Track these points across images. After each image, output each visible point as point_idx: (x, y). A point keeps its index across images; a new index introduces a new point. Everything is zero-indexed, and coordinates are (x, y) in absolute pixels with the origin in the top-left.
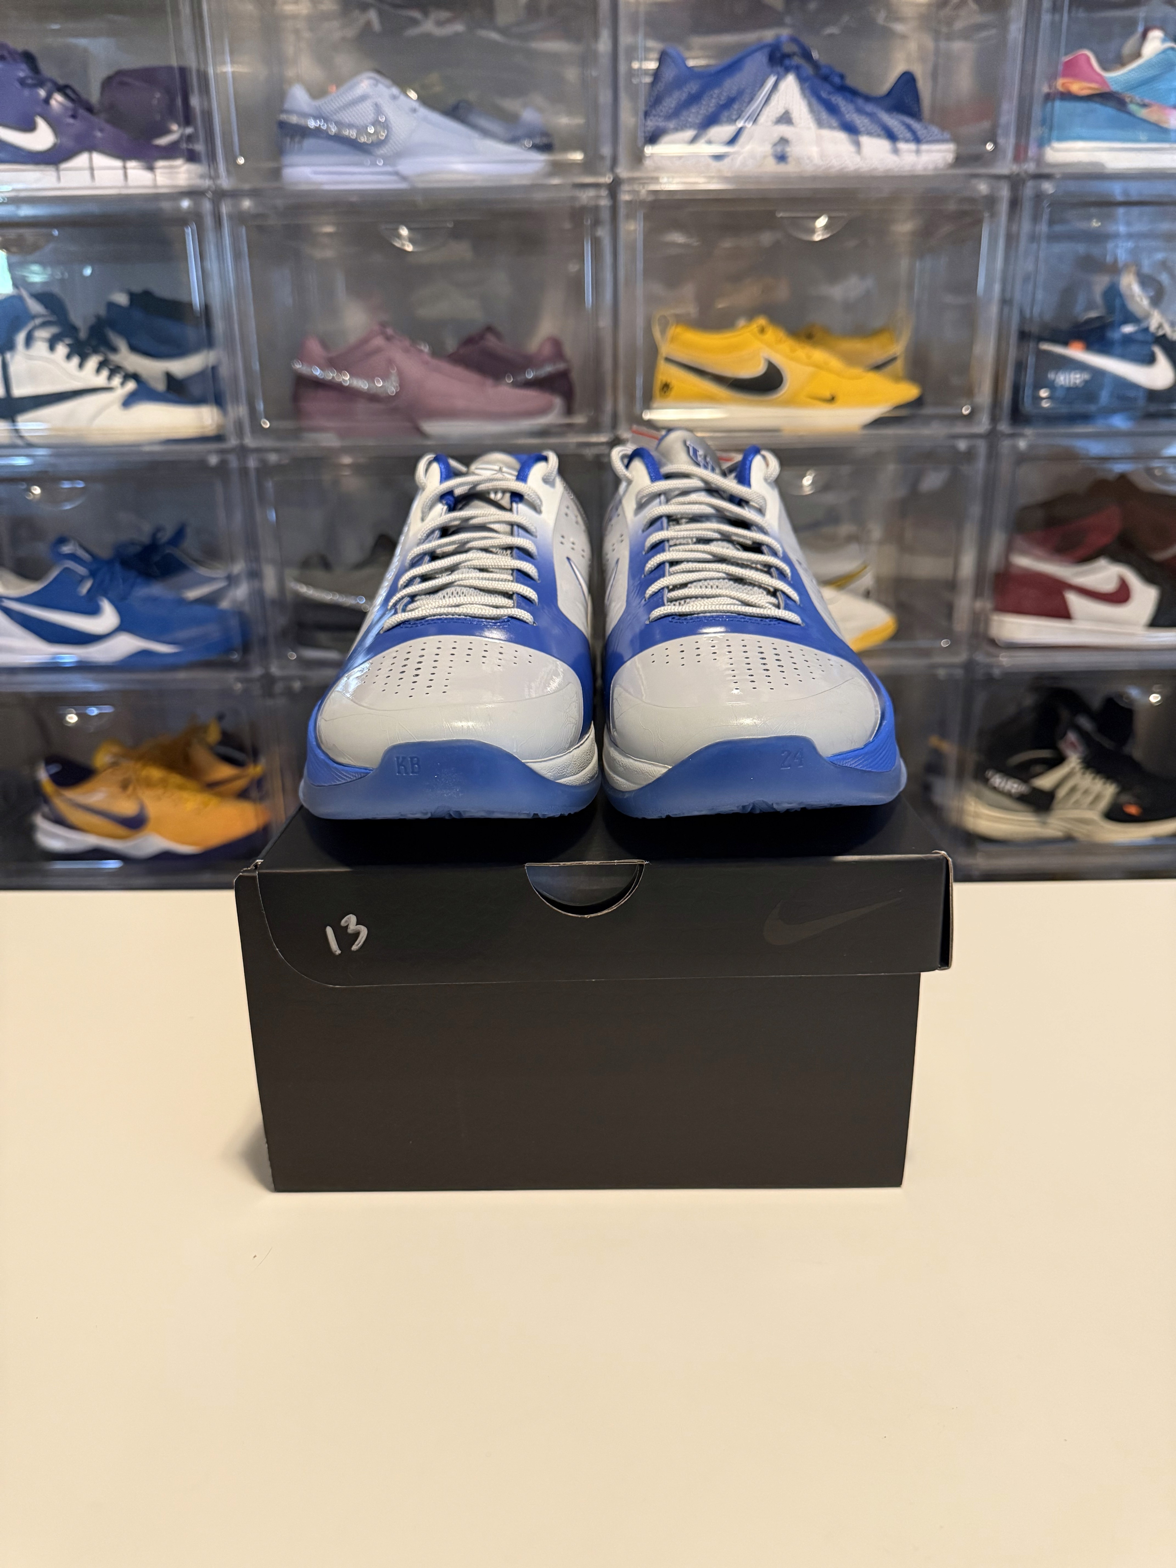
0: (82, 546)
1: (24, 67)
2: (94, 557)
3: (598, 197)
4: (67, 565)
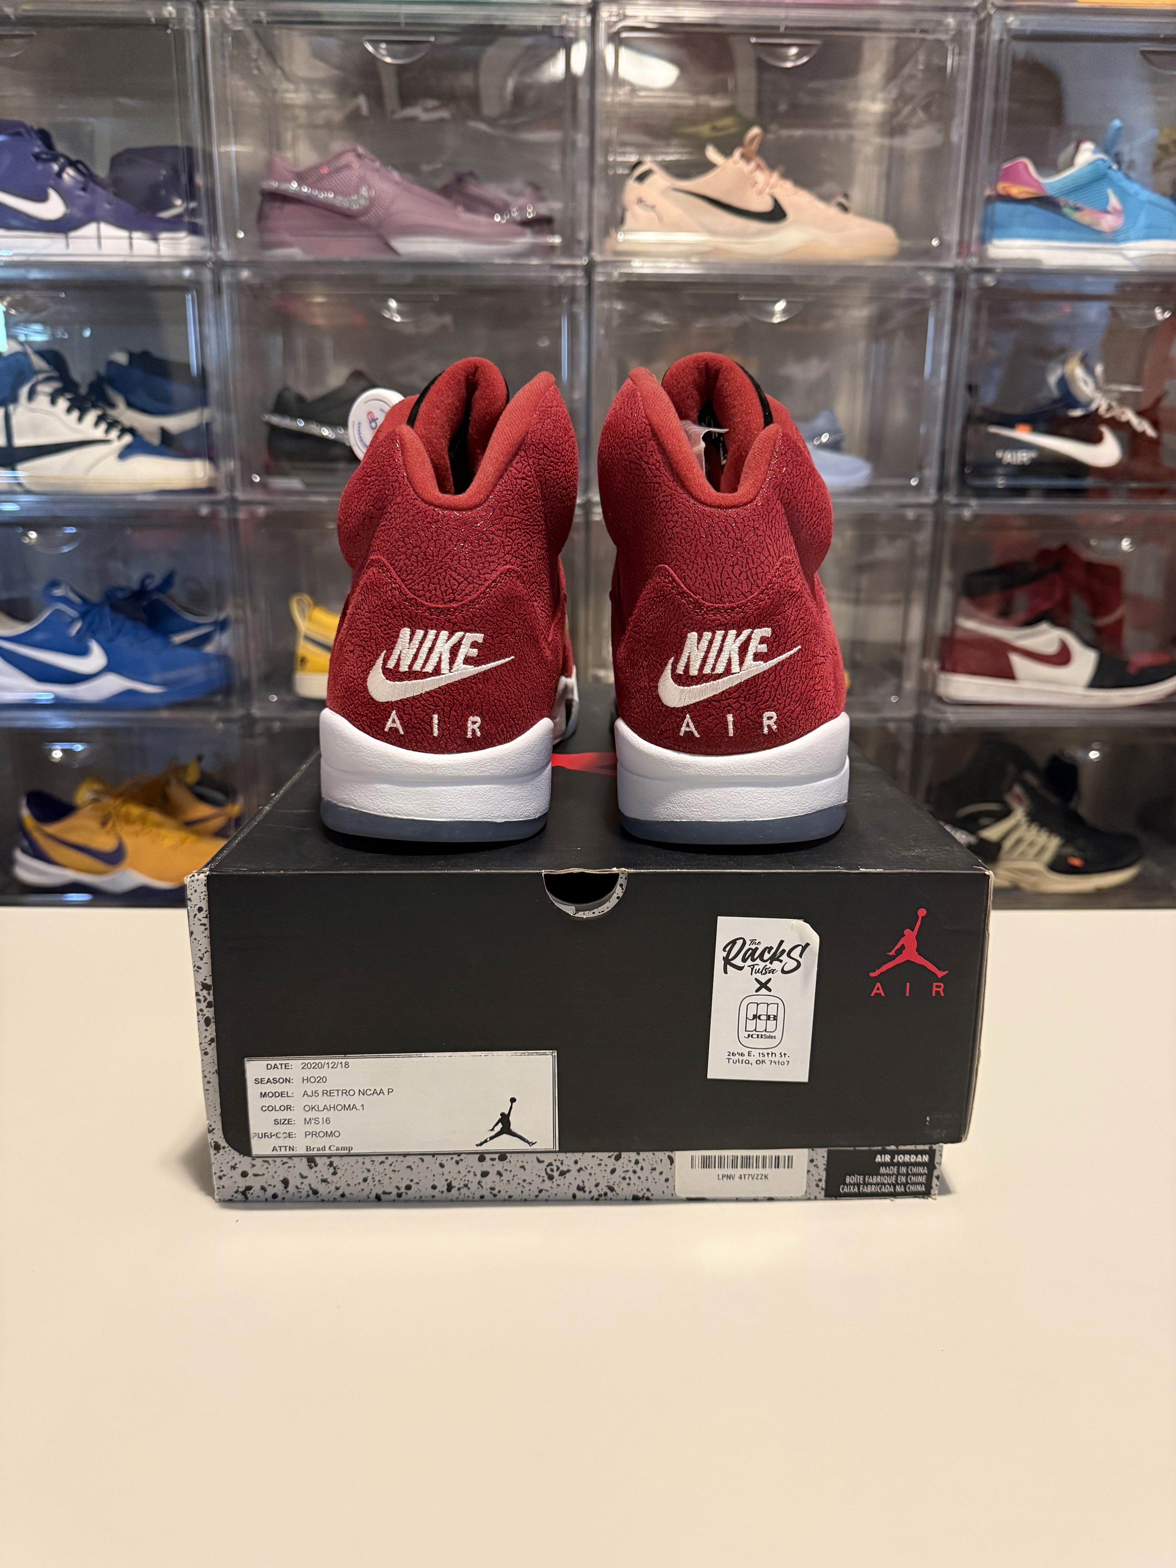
0: (73, 590)
1: (39, 143)
2: (85, 600)
3: (575, 278)
4: (57, 607)
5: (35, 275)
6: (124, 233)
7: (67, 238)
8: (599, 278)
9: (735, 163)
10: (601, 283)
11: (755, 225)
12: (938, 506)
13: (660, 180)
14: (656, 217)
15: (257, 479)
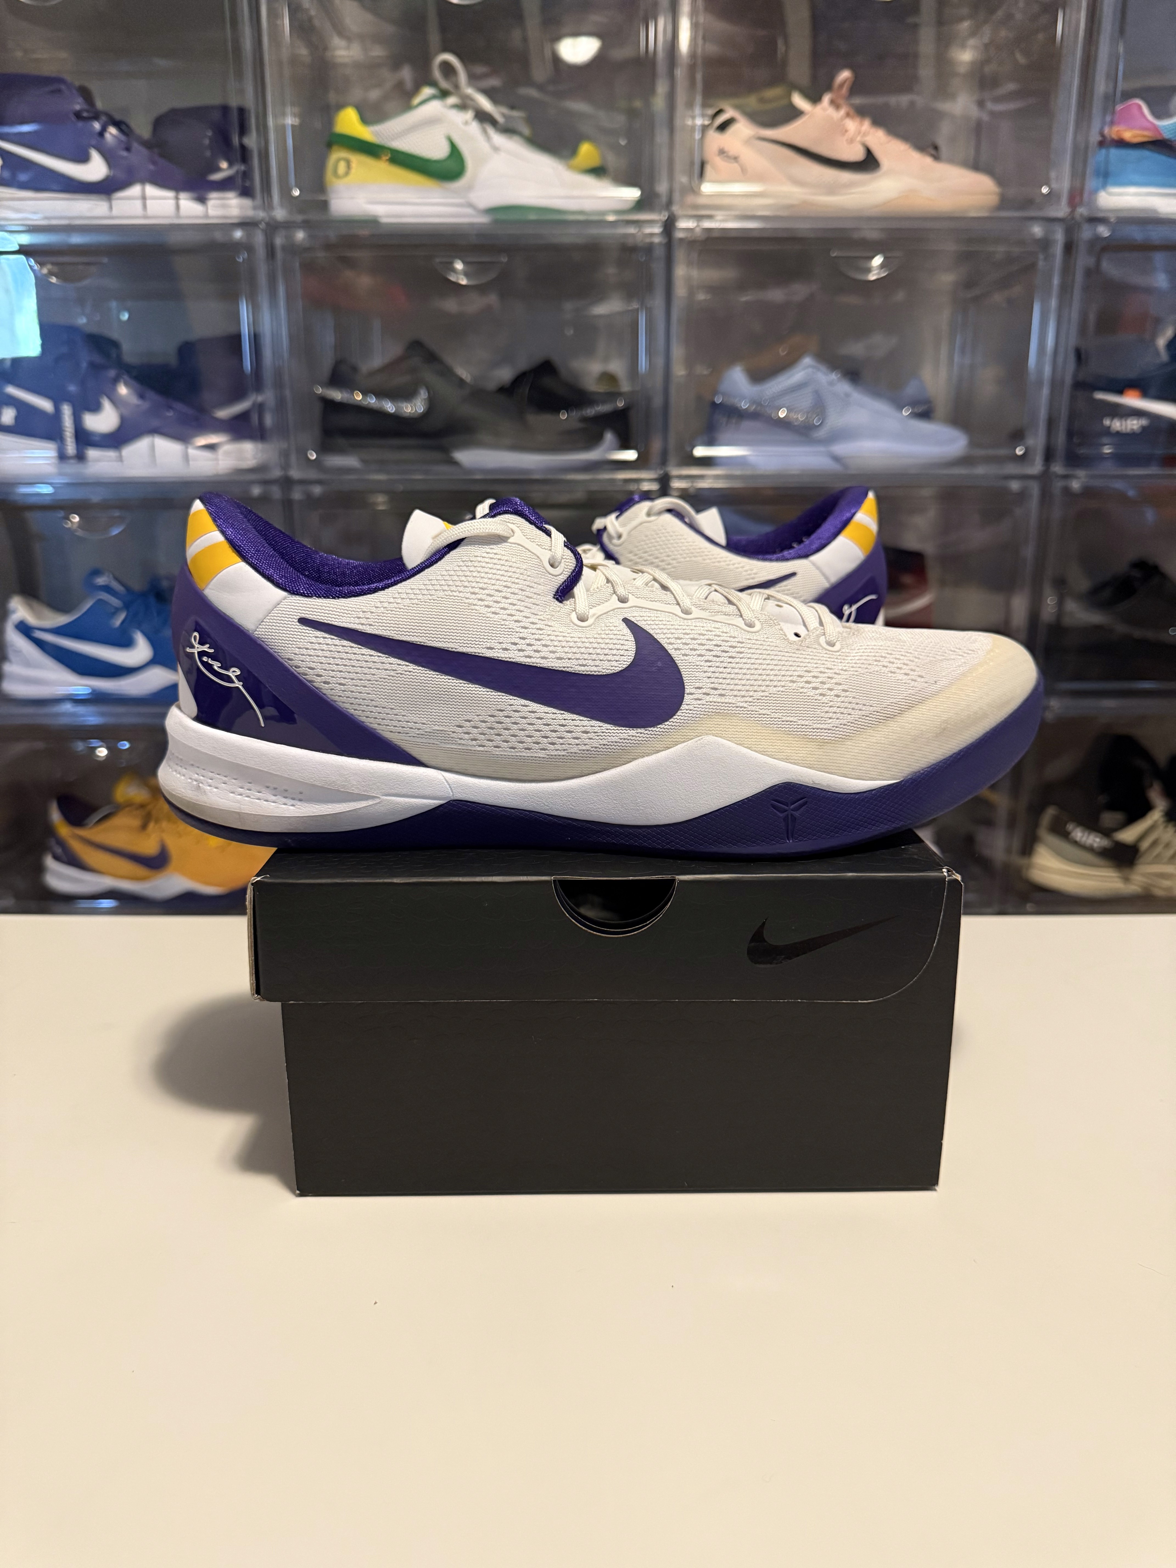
0: (116, 579)
1: (80, 100)
2: (128, 589)
3: (652, 235)
4: (101, 597)
5: (76, 239)
6: (170, 194)
7: (110, 200)
8: (679, 235)
9: (824, 110)
10: (681, 240)
11: (846, 176)
12: (1045, 478)
13: (743, 129)
14: (739, 169)
15: (313, 456)
